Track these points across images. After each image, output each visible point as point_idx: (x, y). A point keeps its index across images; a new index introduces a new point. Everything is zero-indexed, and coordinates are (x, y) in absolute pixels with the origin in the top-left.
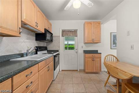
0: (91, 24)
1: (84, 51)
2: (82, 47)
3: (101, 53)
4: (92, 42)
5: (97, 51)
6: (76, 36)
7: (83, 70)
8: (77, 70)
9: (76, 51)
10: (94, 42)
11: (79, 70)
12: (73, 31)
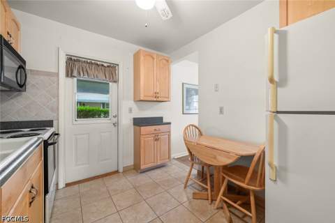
0: (153, 58)
1: (135, 119)
2: (130, 110)
3: (170, 123)
4: (155, 99)
5: (161, 118)
6: (115, 82)
7: (133, 167)
8: (117, 172)
9: (115, 120)
10: (157, 100)
11: (121, 170)
12: (105, 65)
